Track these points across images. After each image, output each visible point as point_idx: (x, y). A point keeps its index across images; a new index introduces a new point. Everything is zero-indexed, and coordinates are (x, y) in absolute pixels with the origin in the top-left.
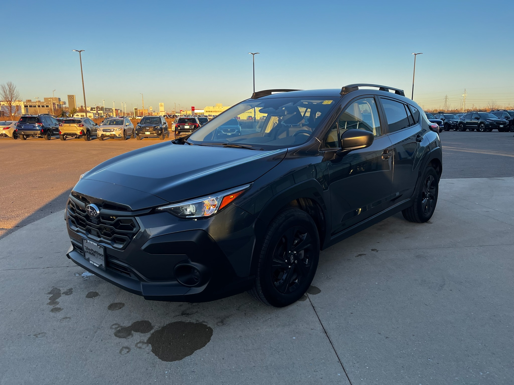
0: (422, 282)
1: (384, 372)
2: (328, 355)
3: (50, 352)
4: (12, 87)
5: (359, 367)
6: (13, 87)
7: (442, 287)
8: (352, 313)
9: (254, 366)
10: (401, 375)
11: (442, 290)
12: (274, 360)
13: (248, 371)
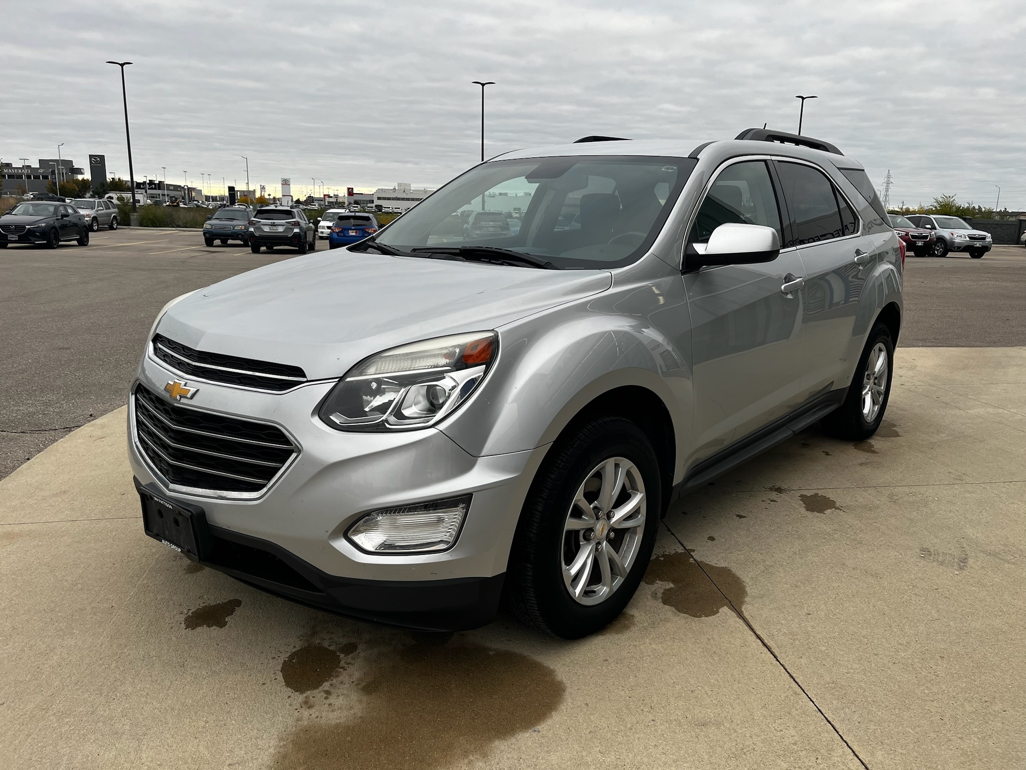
0: (924, 553)
1: (911, 731)
2: (792, 698)
3: (226, 693)
5: (859, 720)
7: (964, 563)
8: (810, 614)
9: (653, 720)
10: (943, 734)
11: (965, 568)
12: (688, 708)
13: (645, 731)
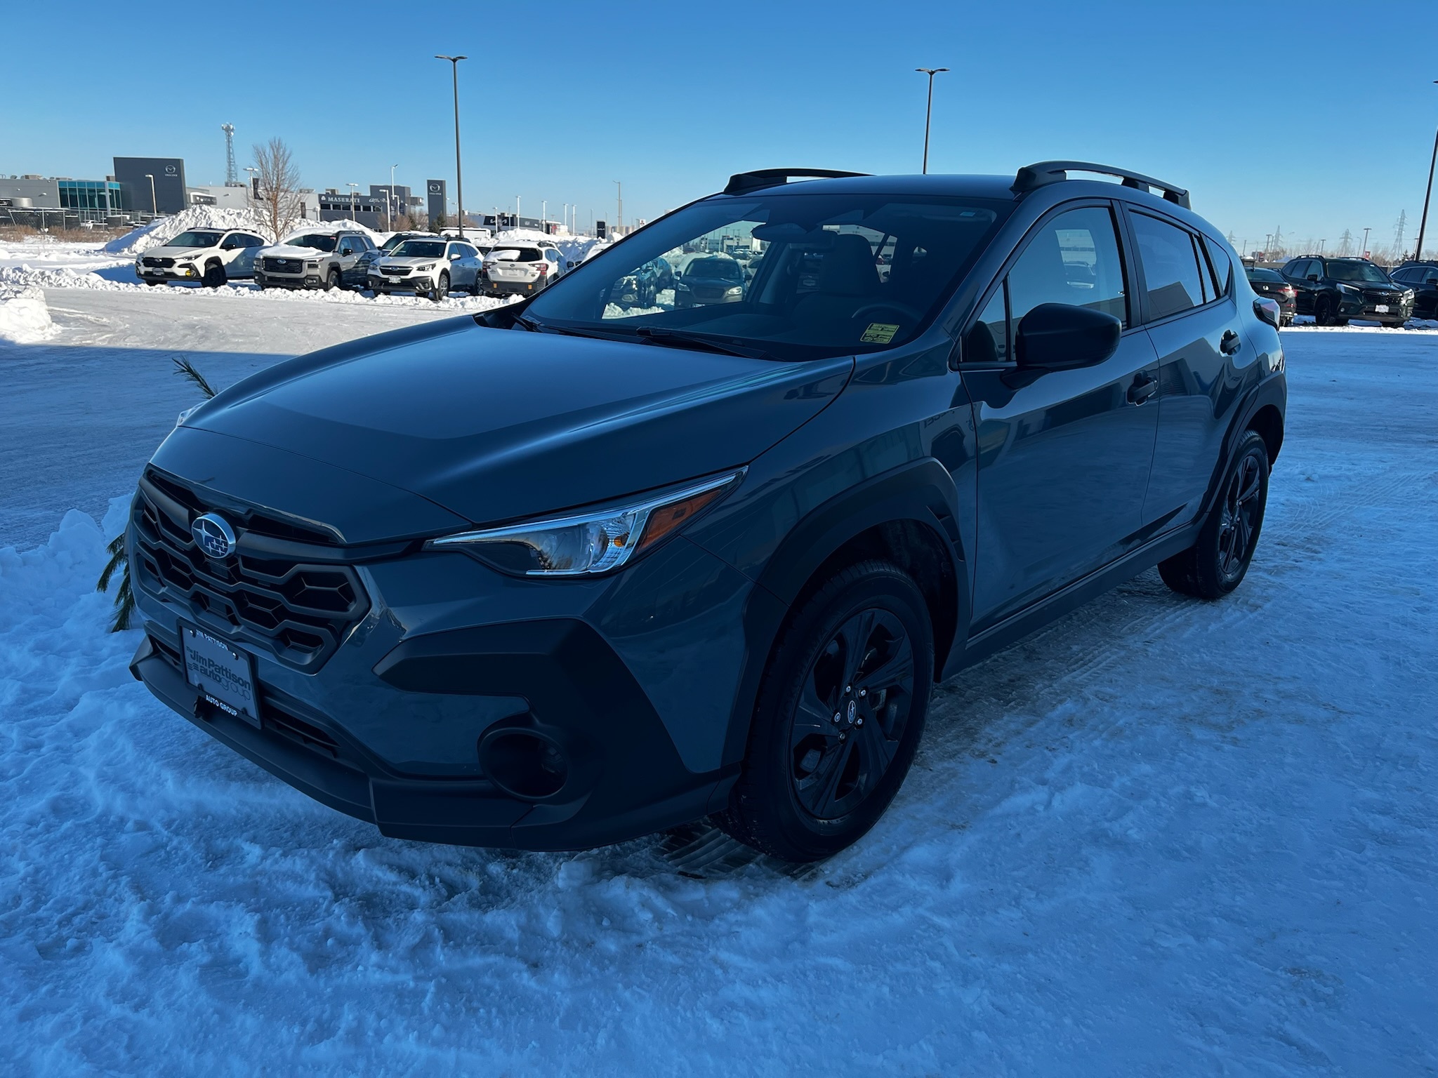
4: (281, 153)
6: (284, 153)
